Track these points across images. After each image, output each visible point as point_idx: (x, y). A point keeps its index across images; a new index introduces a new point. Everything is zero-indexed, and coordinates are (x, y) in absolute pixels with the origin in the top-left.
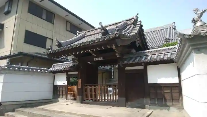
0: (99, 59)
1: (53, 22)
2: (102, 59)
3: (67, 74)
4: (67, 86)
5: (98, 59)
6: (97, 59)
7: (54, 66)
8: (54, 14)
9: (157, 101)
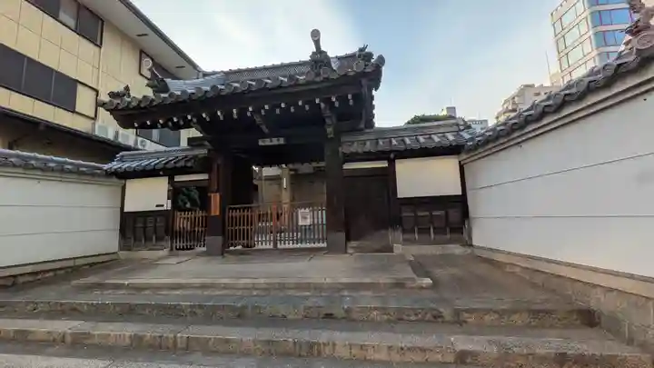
0: (275, 142)
1: (98, 43)
2: (282, 141)
3: (171, 182)
4: (171, 213)
5: (271, 141)
6: (267, 142)
7: (122, 156)
8: (103, 22)
9: (419, 233)
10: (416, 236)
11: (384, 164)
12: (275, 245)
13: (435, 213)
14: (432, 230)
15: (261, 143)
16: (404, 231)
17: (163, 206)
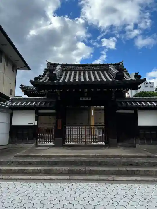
0: (87, 99)
2: (90, 99)
3: (37, 113)
4: (37, 127)
6: (84, 99)
9: (146, 140)
10: (145, 141)
11: (133, 112)
12: (86, 143)
13: (152, 133)
14: (151, 139)
15: (81, 99)
16: (141, 140)
17: (32, 124)
